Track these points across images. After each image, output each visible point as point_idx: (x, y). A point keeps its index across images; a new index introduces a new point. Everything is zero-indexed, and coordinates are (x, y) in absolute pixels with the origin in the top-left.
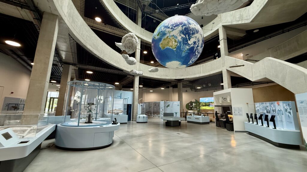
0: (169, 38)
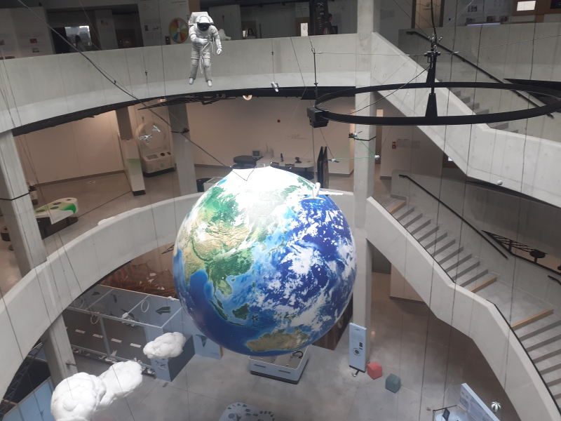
0: (285, 332)
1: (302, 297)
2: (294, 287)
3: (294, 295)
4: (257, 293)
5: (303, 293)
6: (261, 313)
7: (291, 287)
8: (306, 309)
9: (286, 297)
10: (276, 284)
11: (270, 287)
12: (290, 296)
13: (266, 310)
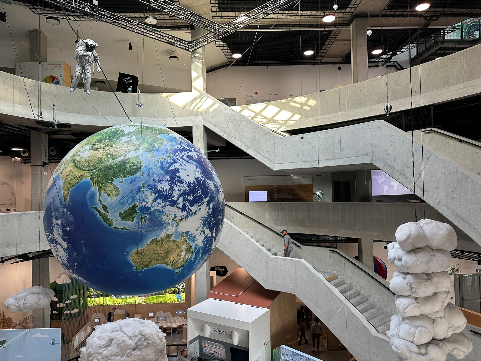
0: (172, 238)
1: (189, 201)
2: (182, 191)
3: (182, 198)
4: (146, 193)
5: (189, 198)
6: (150, 214)
7: (178, 190)
8: (192, 214)
9: (175, 199)
10: (165, 186)
11: (159, 188)
12: (178, 198)
13: (155, 210)
